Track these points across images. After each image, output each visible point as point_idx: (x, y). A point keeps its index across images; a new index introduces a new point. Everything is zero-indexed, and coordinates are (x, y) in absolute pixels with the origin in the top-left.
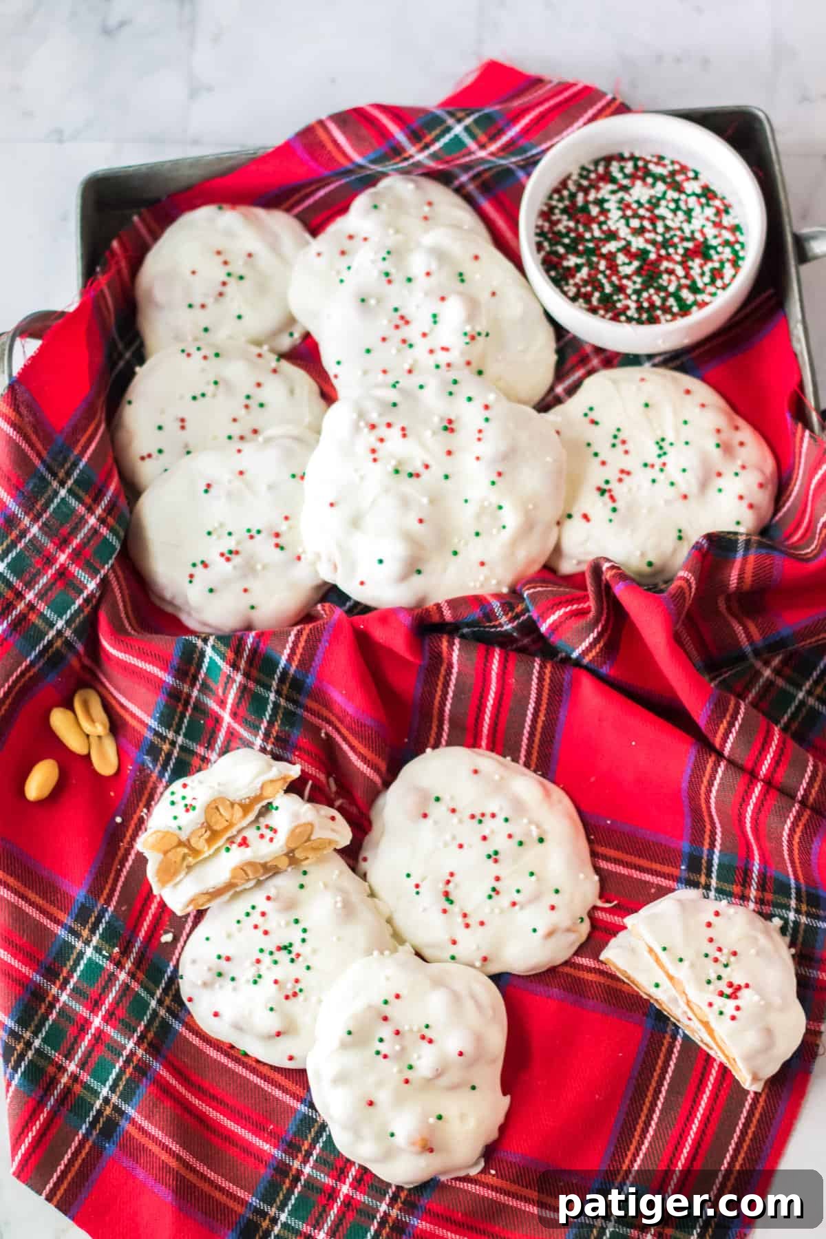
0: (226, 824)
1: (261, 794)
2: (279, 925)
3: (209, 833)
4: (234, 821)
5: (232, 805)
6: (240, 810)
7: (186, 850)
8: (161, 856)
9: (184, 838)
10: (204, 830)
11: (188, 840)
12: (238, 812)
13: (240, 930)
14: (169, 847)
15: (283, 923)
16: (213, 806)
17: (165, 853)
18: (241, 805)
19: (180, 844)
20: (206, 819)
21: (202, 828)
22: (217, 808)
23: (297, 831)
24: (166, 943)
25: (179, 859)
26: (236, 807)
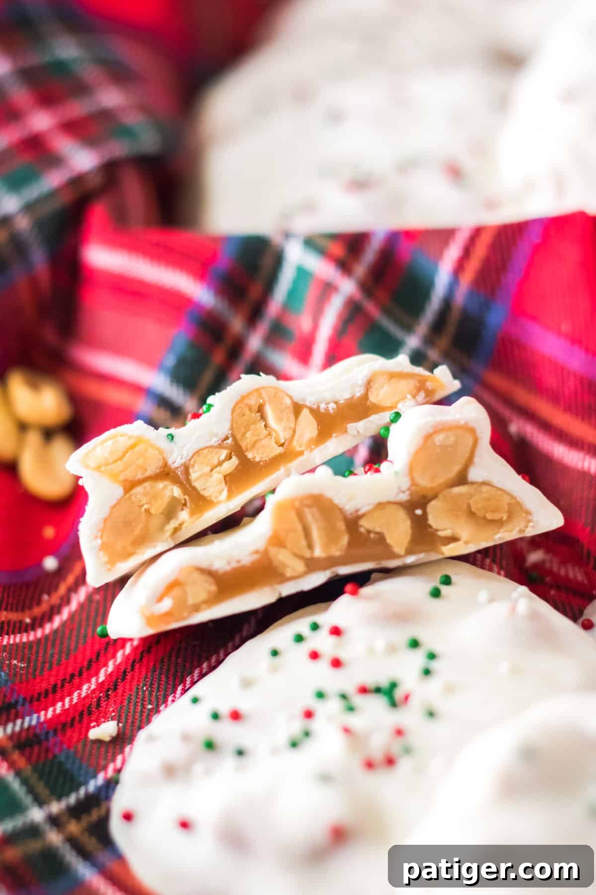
0: (280, 450)
1: (365, 396)
2: (371, 650)
3: (235, 461)
4: (296, 445)
5: (297, 409)
6: (314, 423)
7: (177, 492)
8: (119, 491)
9: (176, 460)
10: (224, 454)
11: (186, 468)
12: (308, 427)
13: (274, 670)
14: (140, 476)
15: (380, 644)
16: (253, 402)
17: (130, 486)
18: (315, 412)
19: (166, 473)
20: (232, 428)
21: (220, 446)
22: (260, 409)
23: (439, 439)
24: (99, 742)
25: (158, 508)
26: (305, 412)
